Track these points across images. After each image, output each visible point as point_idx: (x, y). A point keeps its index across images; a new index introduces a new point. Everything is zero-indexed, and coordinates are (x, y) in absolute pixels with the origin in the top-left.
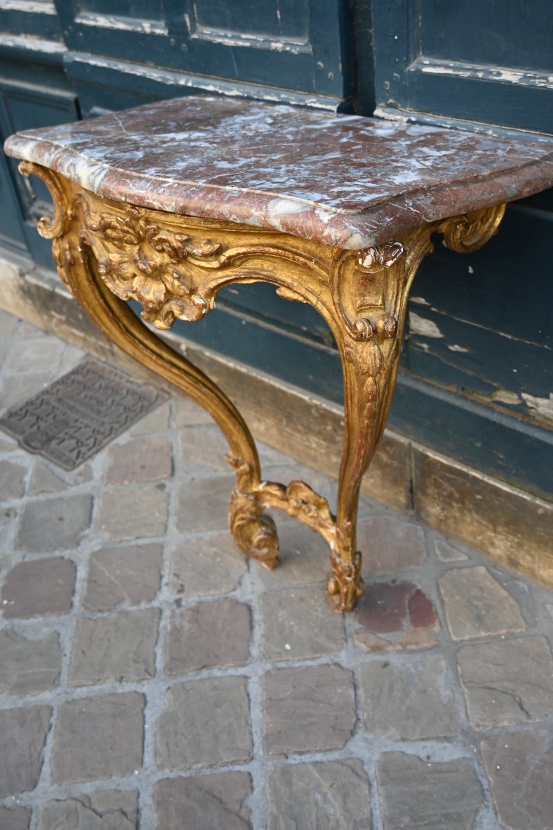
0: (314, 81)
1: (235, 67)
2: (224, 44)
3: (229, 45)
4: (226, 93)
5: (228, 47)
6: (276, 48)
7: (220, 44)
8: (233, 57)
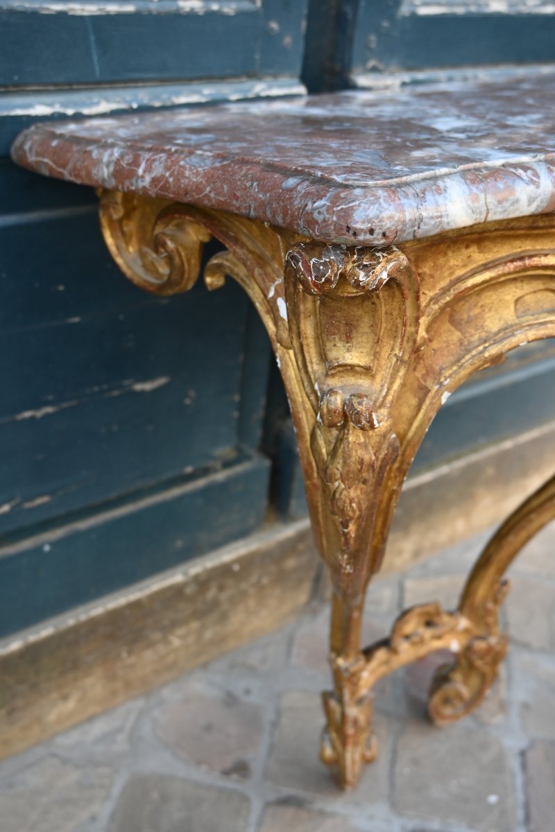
0: (257, 57)
1: (95, 58)
2: (71, 13)
3: (85, 14)
4: (86, 111)
5: (82, 18)
6: (192, 9)
7: (62, 15)
8: (92, 38)
